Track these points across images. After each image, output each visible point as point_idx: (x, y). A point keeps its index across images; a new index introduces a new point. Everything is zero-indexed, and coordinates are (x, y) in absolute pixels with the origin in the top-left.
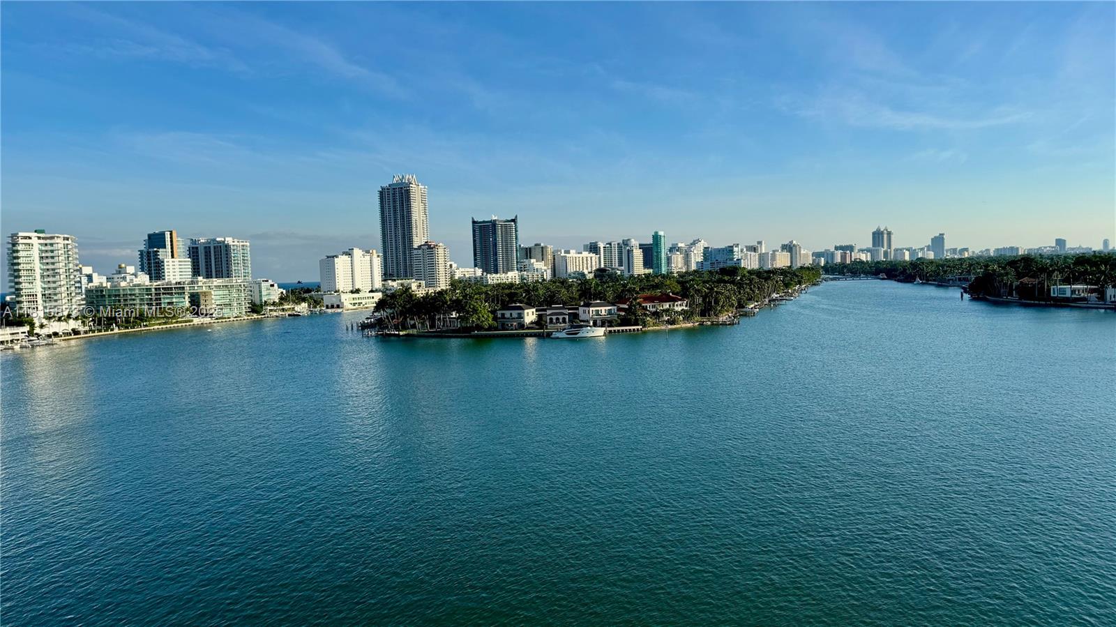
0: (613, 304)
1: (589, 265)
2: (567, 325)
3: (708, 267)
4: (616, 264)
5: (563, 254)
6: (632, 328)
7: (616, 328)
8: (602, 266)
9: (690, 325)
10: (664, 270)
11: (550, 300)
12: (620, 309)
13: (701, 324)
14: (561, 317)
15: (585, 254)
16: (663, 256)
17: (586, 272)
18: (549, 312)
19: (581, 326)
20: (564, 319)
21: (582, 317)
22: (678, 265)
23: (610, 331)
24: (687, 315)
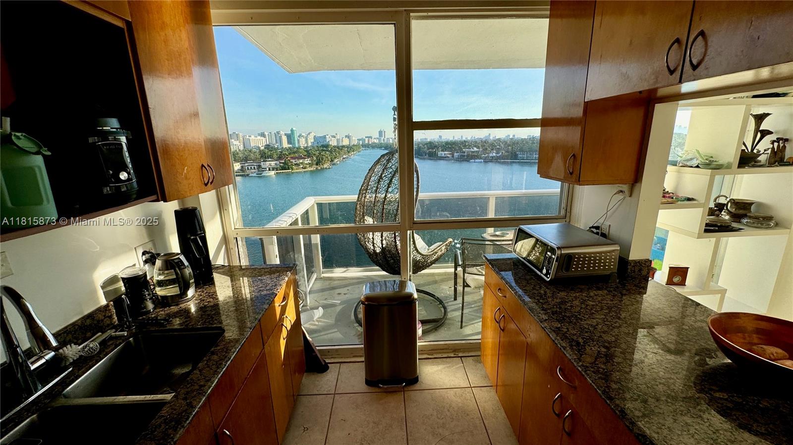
0: (276, 160)
1: (261, 143)
2: (256, 171)
3: (316, 144)
4: (274, 142)
5: (248, 137)
6: (287, 171)
7: (280, 171)
8: (268, 143)
9: (312, 169)
10: (297, 146)
11: (246, 159)
12: (280, 163)
13: (317, 168)
14: (253, 167)
15: (259, 137)
16: (296, 139)
17: (260, 146)
18: (246, 165)
19: (263, 171)
20: (254, 167)
21: (263, 166)
22: (303, 144)
23: (277, 173)
24: (311, 165)
